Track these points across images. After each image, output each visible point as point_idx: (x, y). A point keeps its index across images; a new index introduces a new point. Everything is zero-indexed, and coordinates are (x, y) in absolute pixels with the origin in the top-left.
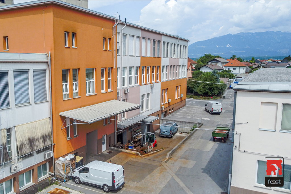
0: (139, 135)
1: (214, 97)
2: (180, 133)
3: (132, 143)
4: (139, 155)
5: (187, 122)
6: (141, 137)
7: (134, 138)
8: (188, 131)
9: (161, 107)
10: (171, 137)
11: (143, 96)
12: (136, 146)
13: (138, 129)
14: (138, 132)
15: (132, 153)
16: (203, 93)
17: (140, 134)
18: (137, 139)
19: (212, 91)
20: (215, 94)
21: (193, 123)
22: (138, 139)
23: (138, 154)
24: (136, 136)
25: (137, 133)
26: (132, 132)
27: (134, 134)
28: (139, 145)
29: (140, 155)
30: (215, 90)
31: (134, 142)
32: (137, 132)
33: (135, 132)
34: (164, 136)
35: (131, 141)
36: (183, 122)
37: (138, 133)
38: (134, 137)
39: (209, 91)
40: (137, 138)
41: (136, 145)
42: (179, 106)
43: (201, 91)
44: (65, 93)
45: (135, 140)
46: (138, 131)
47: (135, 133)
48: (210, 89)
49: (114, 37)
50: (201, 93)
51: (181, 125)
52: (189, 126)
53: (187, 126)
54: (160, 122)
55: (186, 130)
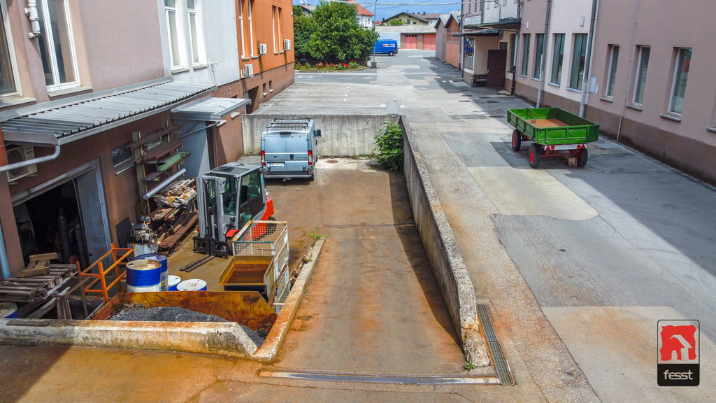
0: (177, 187)
1: (351, 64)
2: (328, 162)
3: (145, 232)
4: (237, 347)
5: (348, 117)
6: (190, 193)
7: (154, 205)
8: (354, 149)
9: (241, 68)
12: (171, 245)
13: (168, 156)
14: (170, 171)
15: (174, 341)
16: (323, 54)
17: (178, 179)
18: (166, 206)
19: (346, 49)
20: (355, 55)
21: (370, 117)
22: (176, 205)
23: (231, 343)
24: (162, 193)
25: (164, 176)
26: (133, 172)
27: (152, 185)
28: (182, 239)
29: (249, 345)
30: (355, 44)
31: (156, 226)
32: (163, 168)
33: (151, 169)
34: (282, 179)
35: (139, 222)
36: (332, 117)
37: (168, 177)
38: (151, 199)
39: (339, 48)
40: (167, 200)
41: (171, 240)
42: (284, 82)
43: (318, 49)
45: (158, 216)
46: (170, 162)
47: (154, 177)
48: (343, 42)
50: (318, 55)
51: (327, 131)
52: (358, 131)
53: (348, 133)
54: (243, 128)
55: (346, 146)
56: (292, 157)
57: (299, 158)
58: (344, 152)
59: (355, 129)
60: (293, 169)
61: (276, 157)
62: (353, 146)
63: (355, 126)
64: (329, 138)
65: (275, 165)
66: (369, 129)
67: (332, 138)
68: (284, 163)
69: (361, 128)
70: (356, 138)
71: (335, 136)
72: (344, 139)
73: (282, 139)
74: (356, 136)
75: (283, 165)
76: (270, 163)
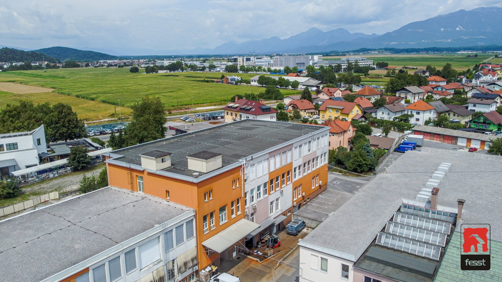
2: (307, 229)
5: (314, 220)
9: (293, 203)
10: (297, 235)
11: (272, 203)
16: (352, 169)
19: (361, 168)
20: (365, 170)
21: (318, 221)
22: (266, 240)
24: (264, 238)
26: (260, 236)
30: (364, 166)
34: (290, 234)
39: (358, 168)
42: (317, 194)
43: (350, 167)
44: (205, 229)
45: (263, 241)
49: (241, 176)
57: (294, 231)
68: (291, 231)
73: (290, 227)
76: (288, 231)
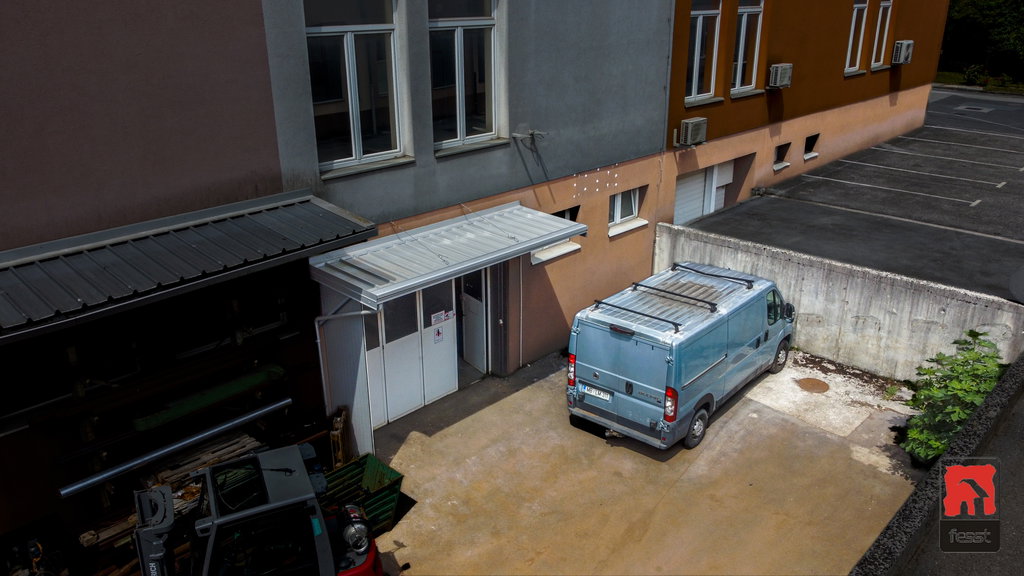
2: (804, 383)
51: (833, 301)
52: (912, 322)
53: (886, 321)
54: (657, 251)
55: (873, 350)
56: (629, 388)
57: (645, 396)
58: (865, 362)
59: (906, 316)
60: (630, 416)
61: (596, 375)
62: (891, 353)
63: (907, 308)
64: (833, 319)
65: (594, 392)
66: (943, 326)
67: (841, 321)
68: (612, 394)
69: (921, 318)
70: (904, 340)
71: (849, 318)
72: (871, 331)
73: (614, 339)
74: (905, 333)
75: (607, 397)
76: (585, 384)
